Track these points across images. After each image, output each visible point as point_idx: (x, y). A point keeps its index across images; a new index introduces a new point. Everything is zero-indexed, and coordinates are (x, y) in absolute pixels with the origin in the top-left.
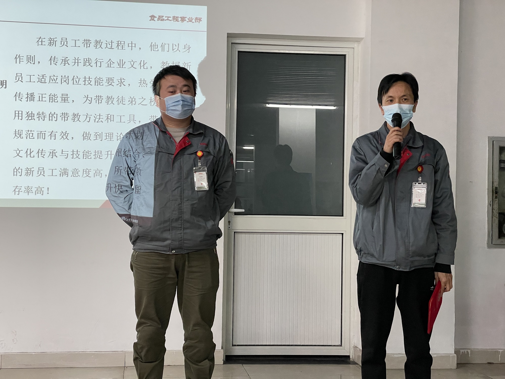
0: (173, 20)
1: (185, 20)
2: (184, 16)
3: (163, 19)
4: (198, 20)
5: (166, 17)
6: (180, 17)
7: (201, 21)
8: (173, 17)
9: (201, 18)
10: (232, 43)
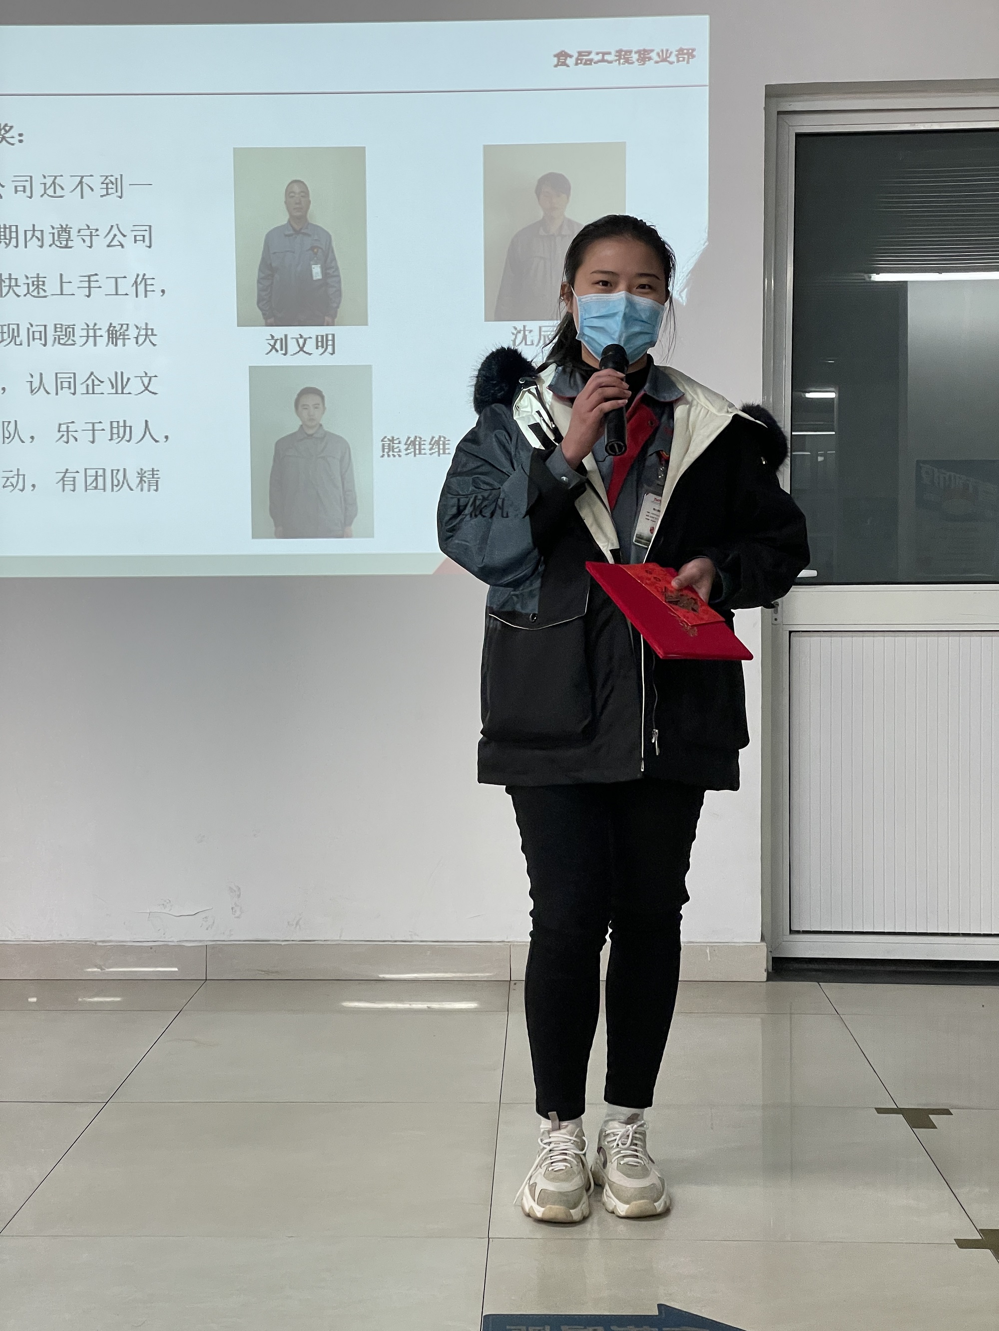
0: (616, 61)
1: (650, 59)
2: (647, 48)
3: (591, 60)
4: (685, 54)
5: (598, 54)
6: (635, 50)
7: (693, 57)
8: (617, 52)
9: (693, 50)
10: (779, 113)
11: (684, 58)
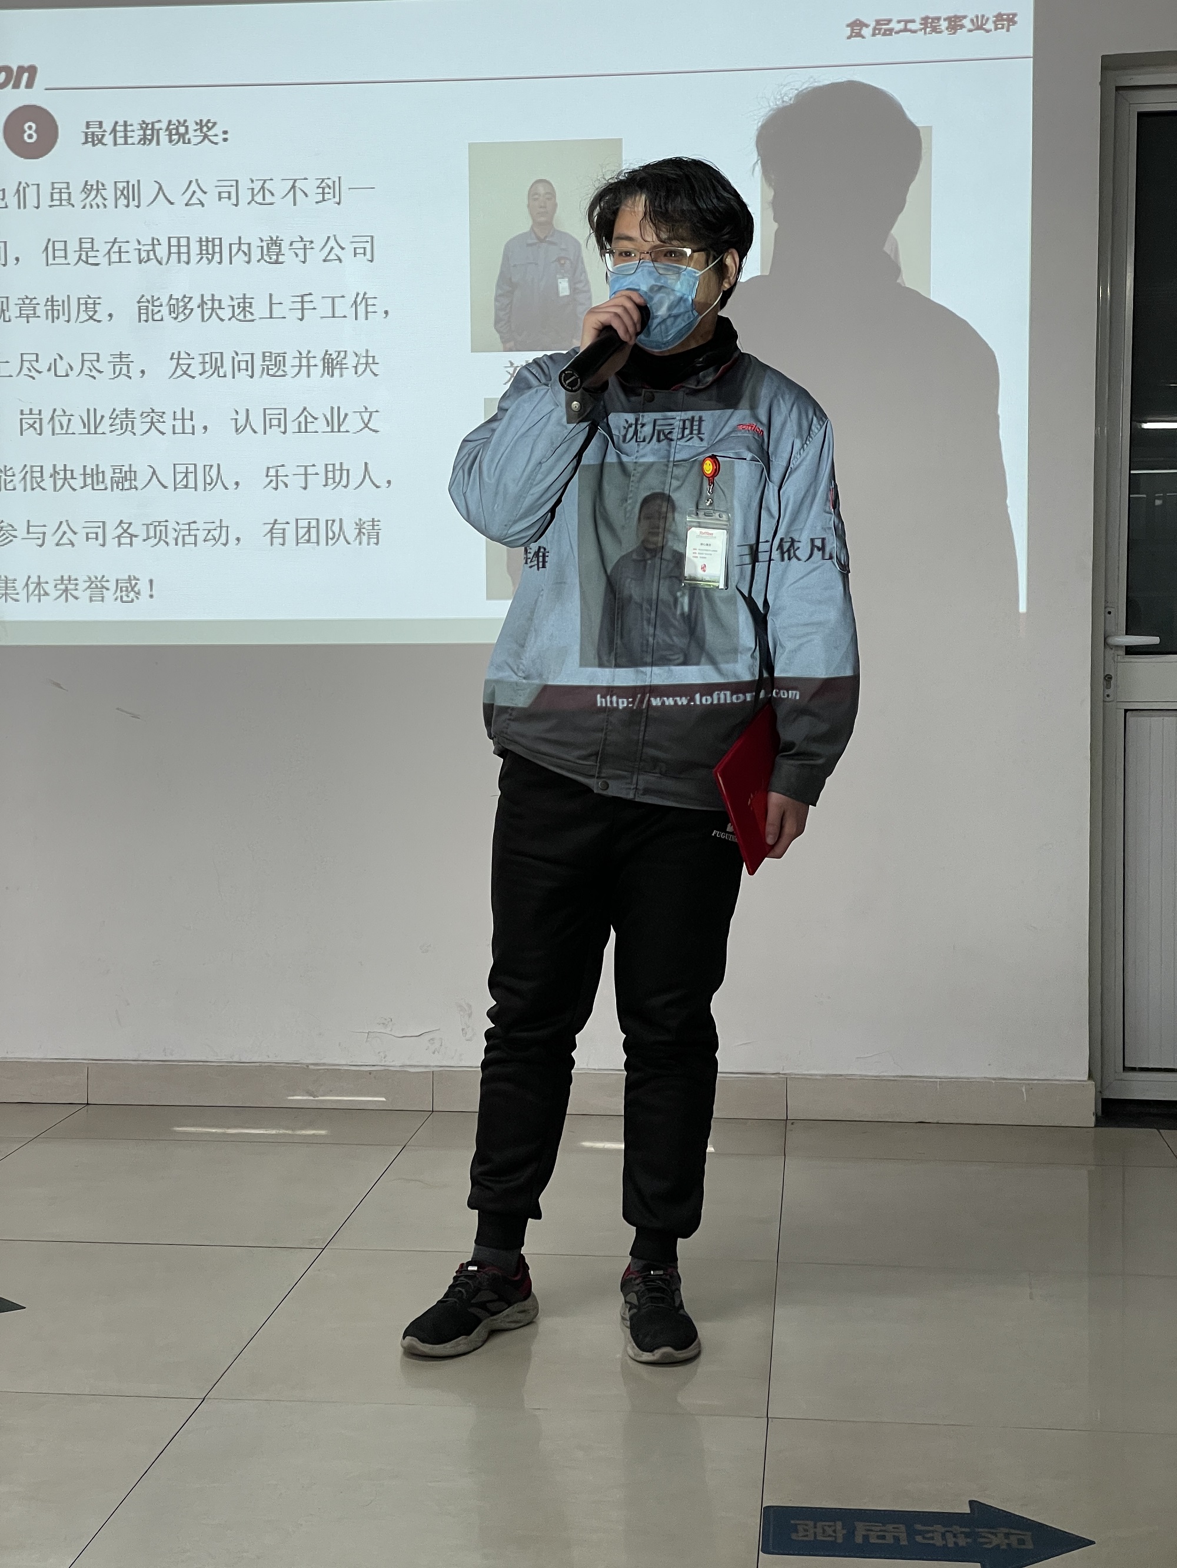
0: (921, 30)
1: (962, 26)
2: (959, 14)
3: (891, 30)
4: (1004, 20)
5: (899, 22)
6: (944, 16)
7: (1015, 23)
8: (923, 19)
9: (1015, 15)
10: (1118, 88)
11: (1003, 25)
